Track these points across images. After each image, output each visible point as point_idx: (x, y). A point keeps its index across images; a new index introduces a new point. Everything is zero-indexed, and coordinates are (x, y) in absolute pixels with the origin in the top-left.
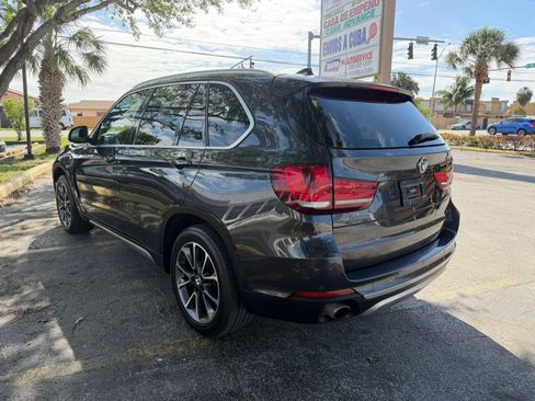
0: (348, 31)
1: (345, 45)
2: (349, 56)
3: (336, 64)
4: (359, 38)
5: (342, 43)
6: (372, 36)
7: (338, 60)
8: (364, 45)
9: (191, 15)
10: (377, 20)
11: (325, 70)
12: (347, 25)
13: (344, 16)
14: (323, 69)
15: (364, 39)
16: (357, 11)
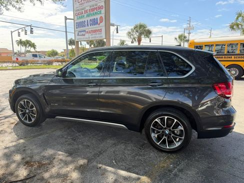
0: (89, 19)
1: (88, 25)
2: (90, 30)
3: (83, 33)
4: (94, 22)
5: (86, 24)
6: (101, 22)
7: (85, 31)
8: (97, 26)
9: (21, 5)
10: (103, 16)
11: (78, 35)
12: (88, 16)
13: (86, 11)
14: (76, 35)
15: (97, 23)
16: (93, 10)
